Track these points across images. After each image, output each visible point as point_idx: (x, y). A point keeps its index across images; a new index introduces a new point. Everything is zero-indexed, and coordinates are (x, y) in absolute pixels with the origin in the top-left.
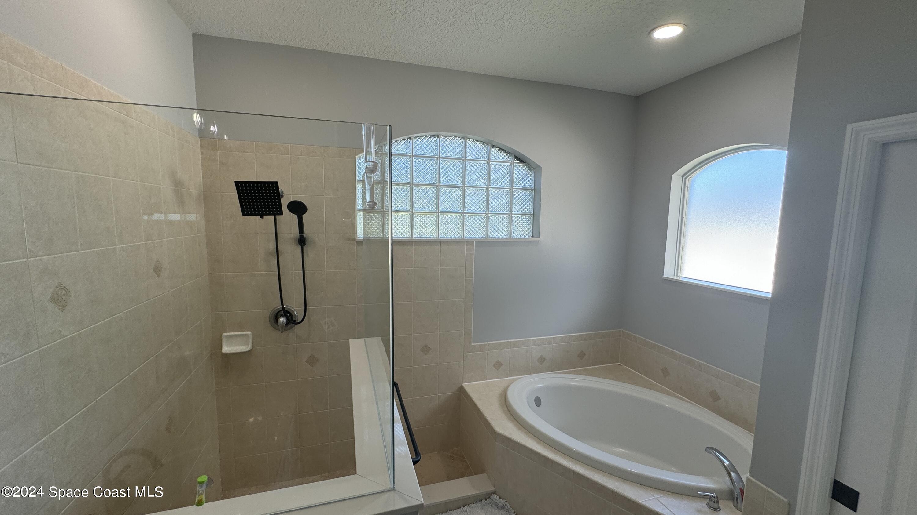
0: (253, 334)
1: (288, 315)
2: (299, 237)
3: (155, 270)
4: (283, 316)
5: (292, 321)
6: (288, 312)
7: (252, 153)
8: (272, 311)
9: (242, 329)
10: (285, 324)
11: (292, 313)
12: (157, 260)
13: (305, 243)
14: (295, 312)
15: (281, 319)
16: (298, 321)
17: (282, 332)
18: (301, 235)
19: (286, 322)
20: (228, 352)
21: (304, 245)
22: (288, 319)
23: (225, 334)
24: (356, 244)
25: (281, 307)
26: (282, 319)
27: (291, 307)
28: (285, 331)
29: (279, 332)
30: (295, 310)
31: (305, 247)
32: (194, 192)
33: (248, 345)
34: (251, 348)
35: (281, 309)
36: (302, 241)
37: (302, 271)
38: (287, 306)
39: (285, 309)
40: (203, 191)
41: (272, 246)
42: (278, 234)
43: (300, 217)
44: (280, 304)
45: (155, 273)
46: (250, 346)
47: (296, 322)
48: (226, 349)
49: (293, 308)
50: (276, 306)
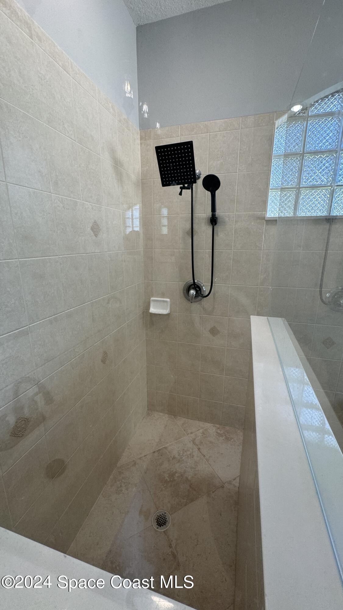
0: (171, 301)
1: (198, 289)
2: (211, 217)
3: (92, 229)
4: (194, 289)
5: (201, 295)
6: (198, 287)
7: (177, 137)
8: (186, 284)
9: (163, 295)
10: (194, 296)
11: (201, 287)
12: (95, 222)
13: (216, 222)
14: (204, 287)
15: (191, 292)
16: (206, 295)
17: (192, 302)
18: (213, 213)
19: (195, 294)
20: (153, 312)
21: (216, 224)
22: (197, 292)
23: (152, 299)
24: (265, 222)
25: (192, 281)
26: (193, 291)
27: (201, 282)
28: (194, 302)
29: (190, 302)
30: (204, 286)
31: (215, 227)
32: (133, 177)
33: (167, 310)
34: (169, 312)
35: (193, 283)
36: (214, 221)
37: (211, 250)
38: (197, 281)
39: (196, 283)
40: (141, 179)
41: (189, 226)
42: (193, 215)
43: (213, 193)
44: (192, 279)
45: (92, 233)
46: (168, 310)
47: (204, 295)
48: (152, 310)
49: (202, 284)
50: (189, 280)
